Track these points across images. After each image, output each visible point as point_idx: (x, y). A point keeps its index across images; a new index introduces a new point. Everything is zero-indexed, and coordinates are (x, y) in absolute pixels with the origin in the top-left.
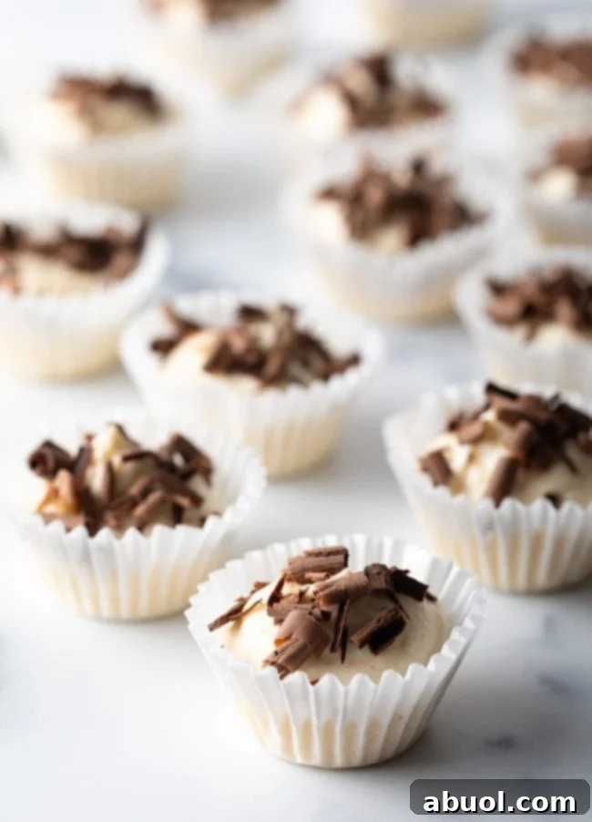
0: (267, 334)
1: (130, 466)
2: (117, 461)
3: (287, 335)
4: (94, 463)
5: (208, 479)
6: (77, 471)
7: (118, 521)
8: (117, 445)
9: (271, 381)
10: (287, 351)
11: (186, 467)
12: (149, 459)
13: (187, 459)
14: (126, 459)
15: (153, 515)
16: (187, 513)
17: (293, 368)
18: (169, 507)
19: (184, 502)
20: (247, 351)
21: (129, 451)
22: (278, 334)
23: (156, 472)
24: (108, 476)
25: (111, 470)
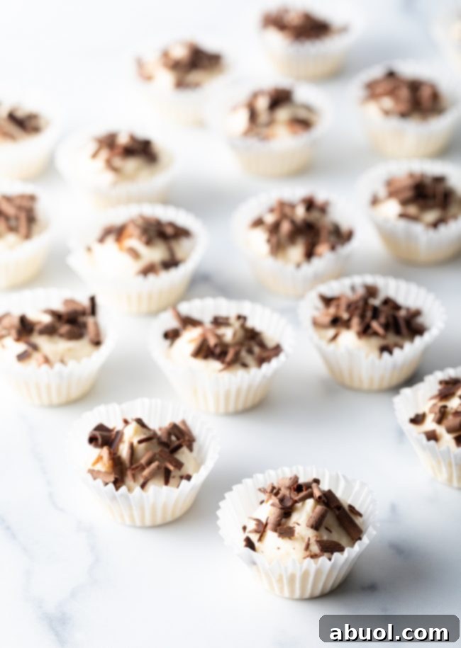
0: (228, 334)
1: (143, 445)
2: (135, 442)
3: (240, 334)
4: (124, 442)
5: (190, 448)
6: (113, 447)
7: (134, 477)
8: (136, 433)
9: (230, 365)
10: (240, 344)
11: (177, 443)
12: (155, 441)
13: (178, 438)
14: (140, 442)
15: (153, 475)
16: (173, 474)
17: (244, 354)
18: (162, 470)
19: (171, 468)
20: (216, 346)
21: (143, 437)
22: (235, 334)
23: (157, 449)
24: (130, 451)
25: (132, 447)
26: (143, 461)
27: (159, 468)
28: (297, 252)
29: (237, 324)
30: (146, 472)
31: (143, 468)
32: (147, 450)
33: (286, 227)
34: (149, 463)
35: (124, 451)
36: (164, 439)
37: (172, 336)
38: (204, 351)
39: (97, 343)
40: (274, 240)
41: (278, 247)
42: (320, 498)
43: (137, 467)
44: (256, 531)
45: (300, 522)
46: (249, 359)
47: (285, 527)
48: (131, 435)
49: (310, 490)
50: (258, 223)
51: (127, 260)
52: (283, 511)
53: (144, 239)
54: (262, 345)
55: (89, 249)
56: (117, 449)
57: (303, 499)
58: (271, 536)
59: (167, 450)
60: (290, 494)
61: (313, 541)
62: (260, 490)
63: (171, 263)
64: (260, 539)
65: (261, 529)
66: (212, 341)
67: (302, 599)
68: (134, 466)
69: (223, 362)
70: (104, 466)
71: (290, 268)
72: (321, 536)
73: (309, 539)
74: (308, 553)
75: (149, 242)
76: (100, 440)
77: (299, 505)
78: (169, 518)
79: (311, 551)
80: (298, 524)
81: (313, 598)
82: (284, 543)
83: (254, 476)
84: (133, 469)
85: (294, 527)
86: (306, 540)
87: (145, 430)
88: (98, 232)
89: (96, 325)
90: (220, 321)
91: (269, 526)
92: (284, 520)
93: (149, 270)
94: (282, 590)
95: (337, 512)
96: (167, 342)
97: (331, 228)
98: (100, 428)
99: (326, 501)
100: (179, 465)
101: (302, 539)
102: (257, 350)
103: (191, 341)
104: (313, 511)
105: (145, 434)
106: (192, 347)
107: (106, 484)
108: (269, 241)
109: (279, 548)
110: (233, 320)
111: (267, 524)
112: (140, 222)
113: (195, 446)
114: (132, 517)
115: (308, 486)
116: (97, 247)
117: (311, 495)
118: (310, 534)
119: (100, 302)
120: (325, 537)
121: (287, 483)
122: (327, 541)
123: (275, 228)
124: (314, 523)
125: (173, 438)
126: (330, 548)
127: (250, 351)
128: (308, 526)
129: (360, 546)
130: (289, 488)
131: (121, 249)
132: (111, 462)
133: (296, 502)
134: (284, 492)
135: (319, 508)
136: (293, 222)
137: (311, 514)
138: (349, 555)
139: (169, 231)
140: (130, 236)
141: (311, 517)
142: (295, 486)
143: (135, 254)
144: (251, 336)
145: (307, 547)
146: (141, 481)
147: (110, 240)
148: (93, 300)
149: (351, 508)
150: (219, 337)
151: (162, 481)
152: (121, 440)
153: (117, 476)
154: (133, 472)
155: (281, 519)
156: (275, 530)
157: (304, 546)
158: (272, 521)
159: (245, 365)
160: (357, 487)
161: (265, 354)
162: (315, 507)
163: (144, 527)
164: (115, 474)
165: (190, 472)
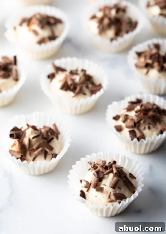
0: (77, 79)
1: (35, 139)
2: (31, 138)
3: (83, 78)
4: (26, 137)
5: (57, 138)
6: (21, 139)
7: (30, 155)
8: (32, 133)
9: (77, 94)
10: (83, 83)
11: (51, 137)
12: (41, 137)
13: (52, 135)
14: (33, 138)
15: (39, 154)
16: (48, 153)
17: (84, 88)
18: (44, 152)
19: (48, 150)
20: (71, 85)
21: (35, 135)
22: (80, 79)
23: (41, 141)
24: (29, 142)
25: (30, 140)
26: (35, 147)
27: (42, 151)
28: (111, 33)
29: (81, 74)
30: (36, 153)
31: (34, 150)
32: (37, 141)
33: (106, 21)
34: (38, 148)
35: (26, 141)
36: (45, 136)
37: (51, 77)
38: (66, 87)
39: (17, 80)
40: (101, 27)
41: (102, 30)
42: (116, 173)
43: (32, 150)
44: (86, 187)
45: (106, 184)
46: (87, 91)
47: (99, 187)
48: (29, 134)
49: (111, 169)
50: (94, 17)
51: (32, 35)
52: (98, 179)
53: (40, 26)
54: (93, 84)
55: (15, 28)
56: (23, 140)
57: (108, 174)
58: (92, 190)
59: (46, 141)
60: (102, 170)
61: (112, 194)
62: (89, 163)
63: (53, 38)
64: (87, 191)
65: (88, 186)
66: (70, 82)
67: (106, 217)
68: (30, 149)
69: (74, 92)
70: (16, 148)
71: (108, 42)
72: (116, 192)
73: (110, 193)
74: (109, 200)
75: (42, 27)
76: (15, 136)
77: (106, 176)
78: (47, 171)
79: (111, 199)
80: (105, 185)
81: (112, 217)
82: (99, 194)
83: (86, 156)
84: (30, 151)
85: (103, 188)
86: (109, 193)
87: (36, 131)
88: (19, 21)
89: (16, 71)
90: (74, 72)
91: (92, 185)
92: (99, 183)
93: (41, 41)
94: (97, 213)
95: (124, 179)
96: (49, 80)
97: (127, 20)
98: (15, 129)
99: (119, 175)
100: (51, 149)
101: (107, 192)
102: (90, 86)
103: (60, 81)
104: (113, 180)
105: (36, 134)
106: (60, 84)
107: (18, 158)
108: (98, 27)
109: (96, 196)
110: (79, 72)
111: (91, 184)
112: (38, 17)
113: (60, 137)
114: (29, 171)
115: (111, 166)
116: (19, 28)
117: (112, 172)
118: (111, 190)
119: (18, 59)
120: (118, 192)
121: (101, 164)
122: (119, 194)
123: (101, 21)
124: (113, 186)
125: (49, 134)
126: (120, 197)
127: (87, 87)
128: (110, 187)
129: (133, 196)
130: (102, 167)
131: (30, 30)
132: (20, 147)
133: (104, 175)
134: (99, 168)
135: (115, 178)
136: (110, 19)
137: (111, 181)
138: (128, 201)
139: (52, 21)
140: (34, 24)
141: (111, 183)
142: (105, 166)
143: (35, 33)
144: (88, 79)
145: (109, 197)
146: (33, 156)
147: (25, 25)
148: (15, 58)
149: (131, 175)
150: (73, 80)
151: (43, 157)
152: (25, 136)
153: (22, 154)
154: (30, 152)
155: (98, 183)
156: (95, 188)
157: (108, 196)
158: (93, 183)
159: (84, 94)
160: (134, 163)
161: (94, 89)
162: (113, 178)
163: (35, 175)
164: (22, 153)
165: (57, 152)
